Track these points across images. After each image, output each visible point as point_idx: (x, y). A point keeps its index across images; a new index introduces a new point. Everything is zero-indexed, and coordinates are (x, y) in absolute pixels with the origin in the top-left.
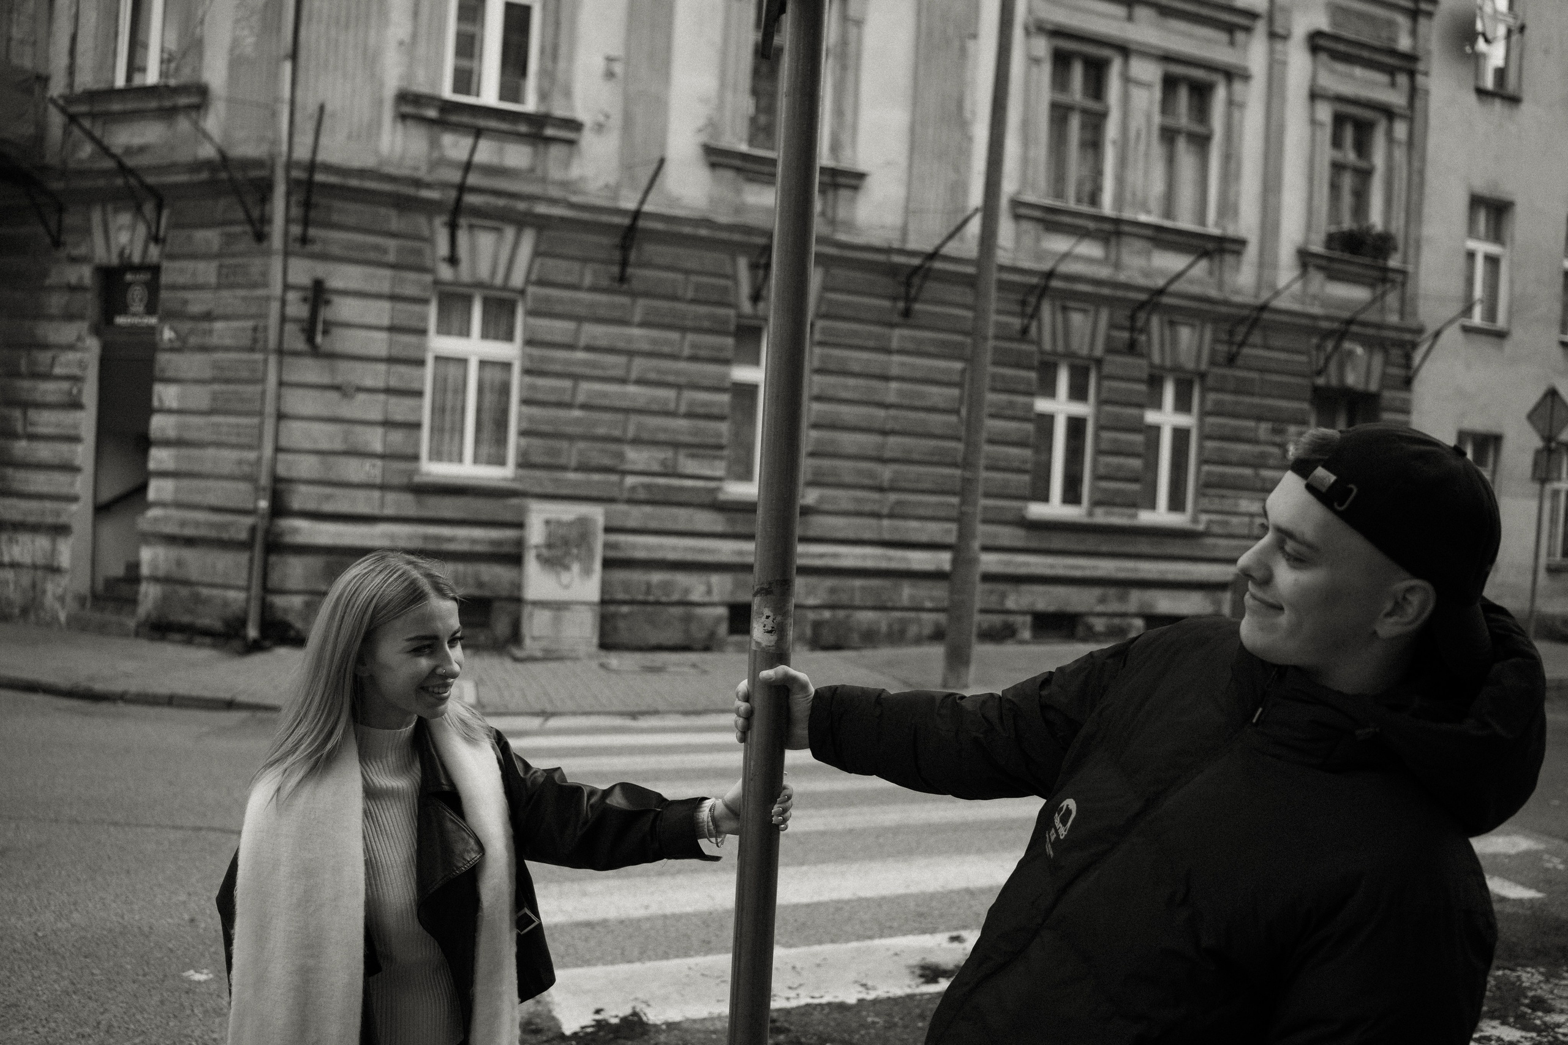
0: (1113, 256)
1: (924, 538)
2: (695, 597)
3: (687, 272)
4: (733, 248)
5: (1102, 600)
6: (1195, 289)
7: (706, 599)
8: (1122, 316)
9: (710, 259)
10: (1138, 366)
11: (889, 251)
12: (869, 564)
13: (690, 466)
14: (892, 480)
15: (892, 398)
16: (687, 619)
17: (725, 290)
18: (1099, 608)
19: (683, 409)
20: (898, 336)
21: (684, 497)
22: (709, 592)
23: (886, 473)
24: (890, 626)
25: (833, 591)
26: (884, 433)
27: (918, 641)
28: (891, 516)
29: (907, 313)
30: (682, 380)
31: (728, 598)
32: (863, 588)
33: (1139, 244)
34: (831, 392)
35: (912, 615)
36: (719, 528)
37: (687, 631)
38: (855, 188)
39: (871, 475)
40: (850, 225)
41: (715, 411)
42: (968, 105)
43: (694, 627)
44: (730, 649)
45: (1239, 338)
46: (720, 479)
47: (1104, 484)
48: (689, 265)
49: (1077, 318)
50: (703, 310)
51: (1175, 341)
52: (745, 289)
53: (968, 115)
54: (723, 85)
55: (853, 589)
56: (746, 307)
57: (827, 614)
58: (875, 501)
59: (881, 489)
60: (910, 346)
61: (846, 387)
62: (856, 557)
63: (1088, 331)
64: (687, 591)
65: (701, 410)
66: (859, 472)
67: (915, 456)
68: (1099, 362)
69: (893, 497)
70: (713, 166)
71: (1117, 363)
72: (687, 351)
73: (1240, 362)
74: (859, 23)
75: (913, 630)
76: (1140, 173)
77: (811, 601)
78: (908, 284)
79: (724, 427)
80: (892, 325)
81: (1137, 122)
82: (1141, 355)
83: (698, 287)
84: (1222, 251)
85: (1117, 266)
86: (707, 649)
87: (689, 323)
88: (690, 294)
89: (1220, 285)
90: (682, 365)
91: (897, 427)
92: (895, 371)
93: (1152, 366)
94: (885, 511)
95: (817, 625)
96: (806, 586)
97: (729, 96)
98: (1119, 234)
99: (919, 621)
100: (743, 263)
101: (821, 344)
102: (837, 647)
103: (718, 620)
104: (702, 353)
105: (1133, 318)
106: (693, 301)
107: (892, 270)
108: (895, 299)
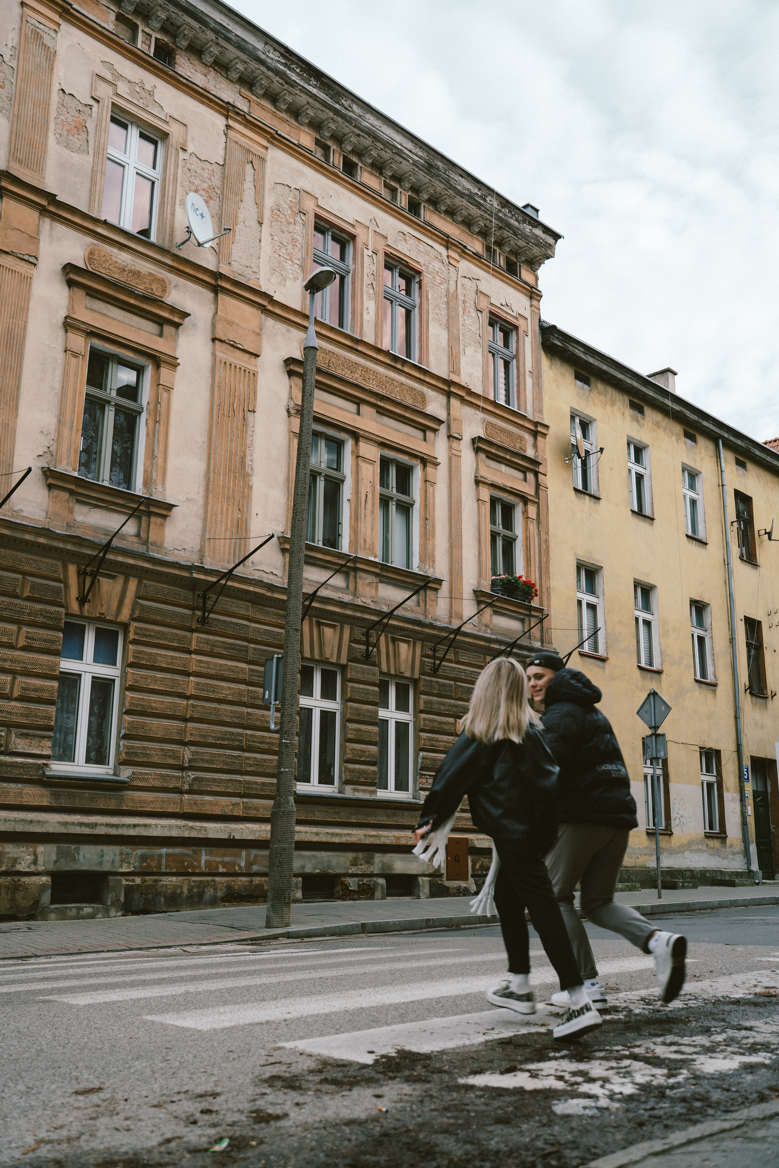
0: (352, 586)
1: (217, 811)
2: (21, 867)
3: (24, 573)
4: (65, 557)
5: (354, 863)
6: (409, 615)
7: (33, 869)
8: (359, 633)
9: (45, 564)
10: (371, 672)
11: (190, 568)
12: (174, 833)
13: (20, 745)
14: (190, 761)
15: (191, 691)
16: (15, 888)
17: (58, 591)
18: (352, 870)
19: (16, 694)
20: (196, 639)
21: (15, 773)
22: (35, 862)
23: (187, 753)
24: (190, 890)
25: (143, 858)
26: (185, 720)
27: (214, 903)
28: (190, 792)
29: (203, 621)
30: (18, 667)
31: (51, 867)
32: (168, 855)
33: (370, 578)
34: (142, 684)
35: (209, 878)
36: (45, 802)
37: (13, 900)
38: (165, 517)
39: (174, 755)
40: (159, 546)
41: (46, 695)
42: (248, 461)
43: (19, 895)
44: (52, 916)
45: (440, 654)
46: (47, 757)
47: (351, 766)
48: (27, 568)
49: (328, 632)
50: (39, 606)
51: (397, 655)
52: (74, 593)
53: (248, 470)
54: (60, 422)
55: (160, 856)
56: (75, 607)
57: (138, 880)
58: (177, 778)
59: (182, 768)
60: (206, 648)
61: (155, 680)
62: (163, 826)
63: (336, 643)
64: (15, 861)
65: (33, 694)
66: (165, 753)
67: (211, 740)
68: (343, 668)
69: (192, 775)
70: (50, 487)
71: (356, 670)
72: (22, 643)
73: (440, 672)
74: (169, 389)
75: (209, 893)
76: (369, 527)
77: (124, 870)
78: (205, 598)
79: (52, 710)
80: (192, 631)
81: (365, 488)
82: (374, 664)
83: (34, 587)
84: (425, 588)
85: (355, 594)
86: (31, 917)
87: (26, 618)
88: (27, 593)
89: (425, 614)
90: (17, 654)
91: (196, 715)
92: (193, 668)
93: (382, 673)
94: (186, 787)
95: (129, 890)
96: (121, 854)
97: (66, 432)
98: (356, 570)
99: (214, 884)
100: (72, 569)
101: (135, 642)
102: (146, 911)
103: (43, 887)
104: (36, 644)
105: (367, 635)
106: (28, 599)
107: (193, 585)
108: (193, 609)
